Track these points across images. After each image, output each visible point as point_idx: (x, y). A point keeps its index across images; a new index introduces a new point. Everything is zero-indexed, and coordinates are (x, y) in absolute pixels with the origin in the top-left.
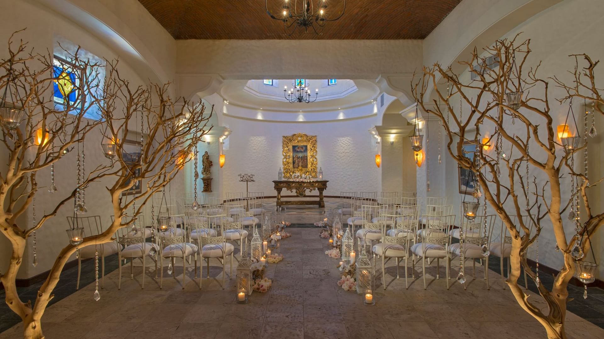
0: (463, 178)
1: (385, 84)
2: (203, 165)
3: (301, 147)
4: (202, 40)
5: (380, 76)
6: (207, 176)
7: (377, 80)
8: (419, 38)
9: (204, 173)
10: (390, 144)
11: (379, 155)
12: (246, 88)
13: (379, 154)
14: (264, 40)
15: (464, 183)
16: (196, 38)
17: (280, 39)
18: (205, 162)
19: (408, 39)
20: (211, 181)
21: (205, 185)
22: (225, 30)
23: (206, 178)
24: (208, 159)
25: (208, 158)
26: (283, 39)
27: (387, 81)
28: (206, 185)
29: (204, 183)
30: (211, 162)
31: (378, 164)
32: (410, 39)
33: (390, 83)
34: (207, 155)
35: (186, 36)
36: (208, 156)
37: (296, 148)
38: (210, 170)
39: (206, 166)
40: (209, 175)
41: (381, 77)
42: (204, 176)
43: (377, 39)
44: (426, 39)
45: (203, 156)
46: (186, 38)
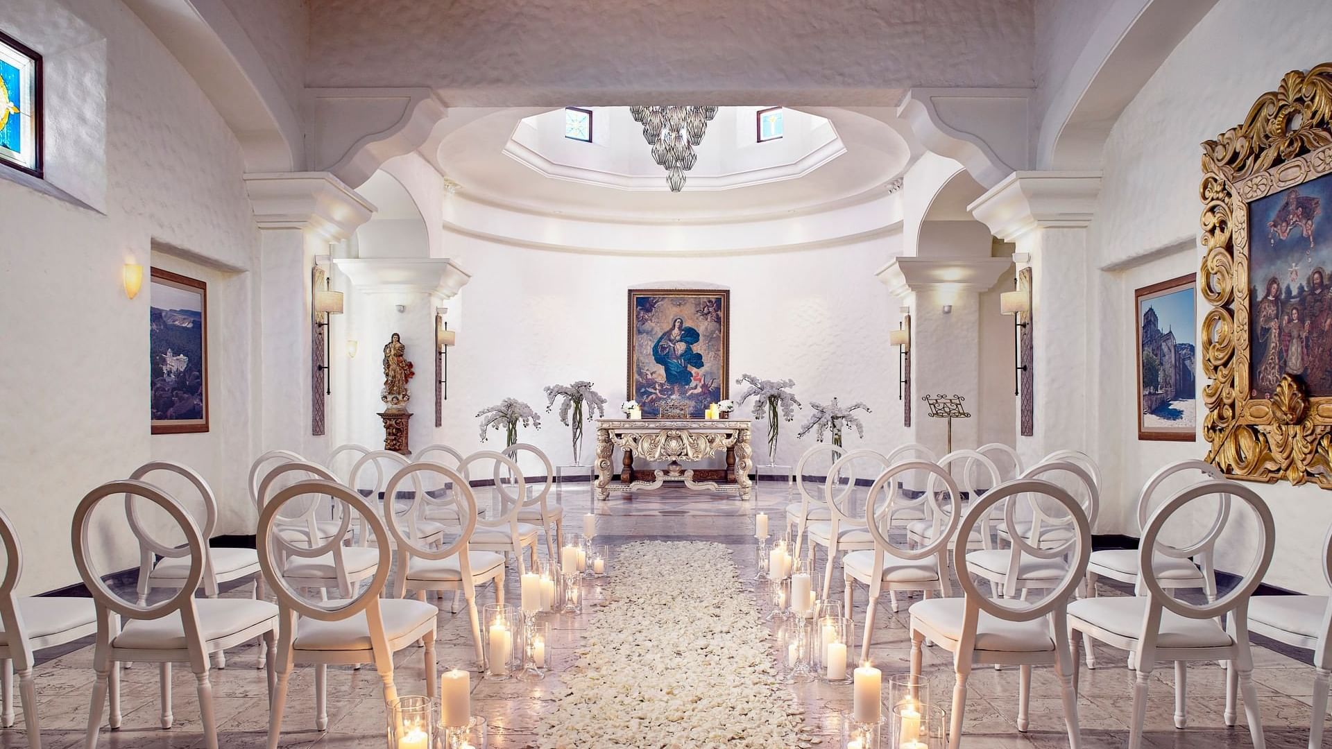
0: (1150, 393)
1: (922, 119)
2: (387, 375)
5: (909, 94)
6: (398, 406)
7: (900, 110)
9: (390, 398)
10: (941, 312)
12: (510, 145)
15: (1154, 407)
18: (393, 366)
20: (407, 422)
21: (389, 434)
23: (395, 412)
24: (402, 355)
25: (400, 352)
27: (928, 110)
28: (394, 434)
29: (387, 428)
30: (410, 365)
33: (938, 116)
34: (397, 345)
36: (402, 348)
38: (406, 390)
39: (394, 377)
40: (403, 404)
41: (913, 97)
42: (390, 405)
45: (387, 345)
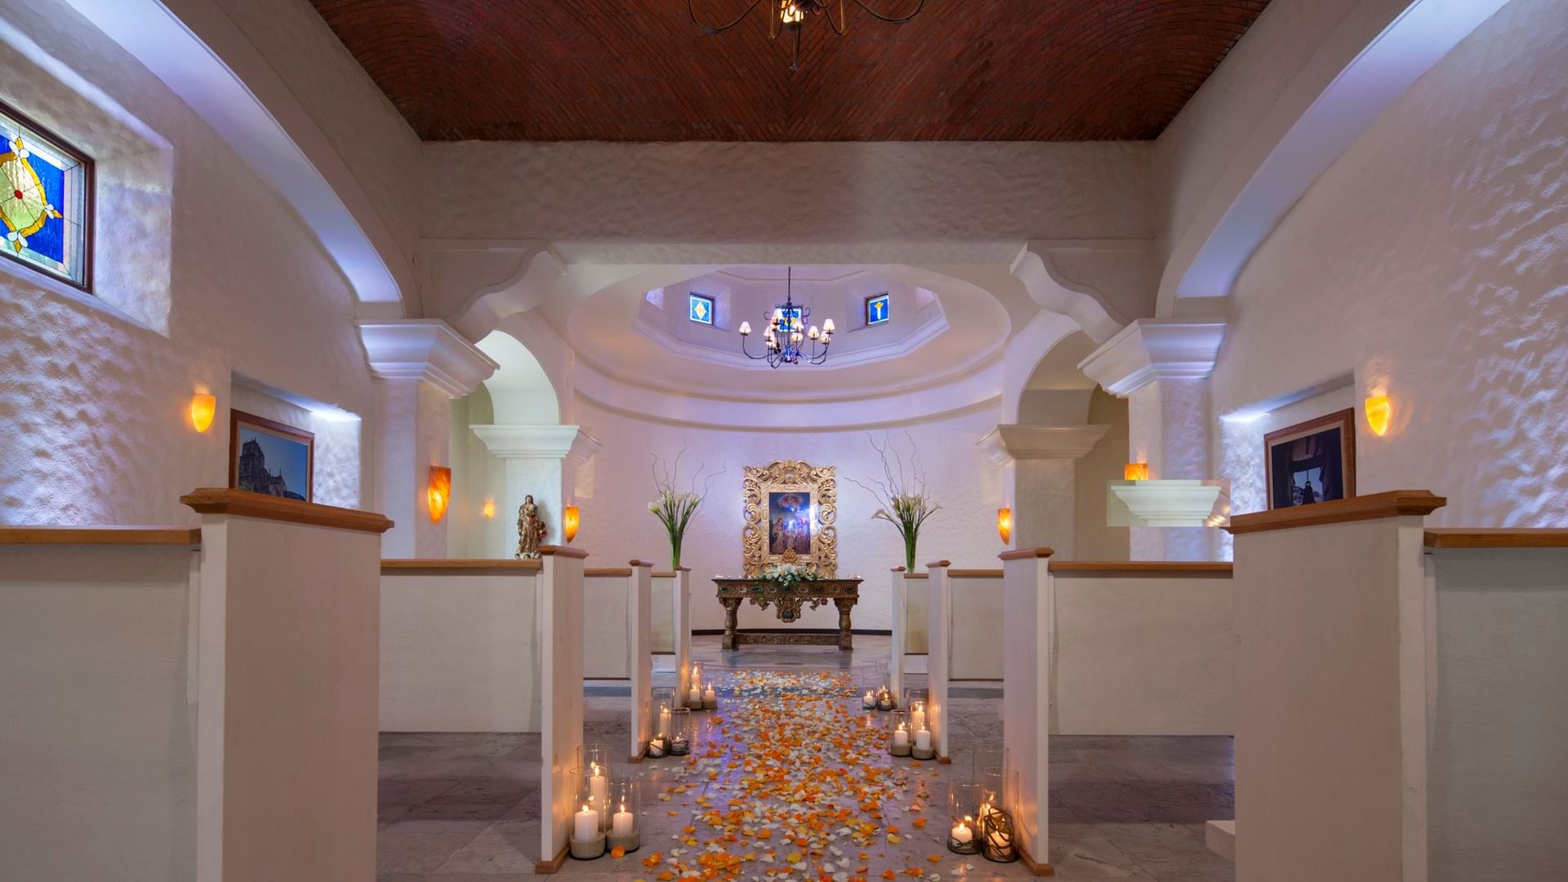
2: (520, 534)
3: (793, 497)
4: (499, 142)
5: (1024, 249)
7: (1013, 266)
8: (1140, 138)
11: (1008, 510)
13: (1008, 507)
14: (681, 144)
16: (484, 138)
17: (729, 140)
18: (527, 526)
19: (1106, 139)
22: (568, 113)
24: (534, 516)
25: (533, 513)
26: (737, 140)
27: (1044, 261)
30: (544, 525)
31: (1005, 533)
32: (1114, 139)
34: (531, 507)
35: (455, 130)
36: (536, 508)
37: (780, 501)
38: (538, 548)
39: (527, 535)
41: (1029, 250)
43: (1017, 139)
44: (1164, 135)
45: (522, 507)
46: (454, 138)
